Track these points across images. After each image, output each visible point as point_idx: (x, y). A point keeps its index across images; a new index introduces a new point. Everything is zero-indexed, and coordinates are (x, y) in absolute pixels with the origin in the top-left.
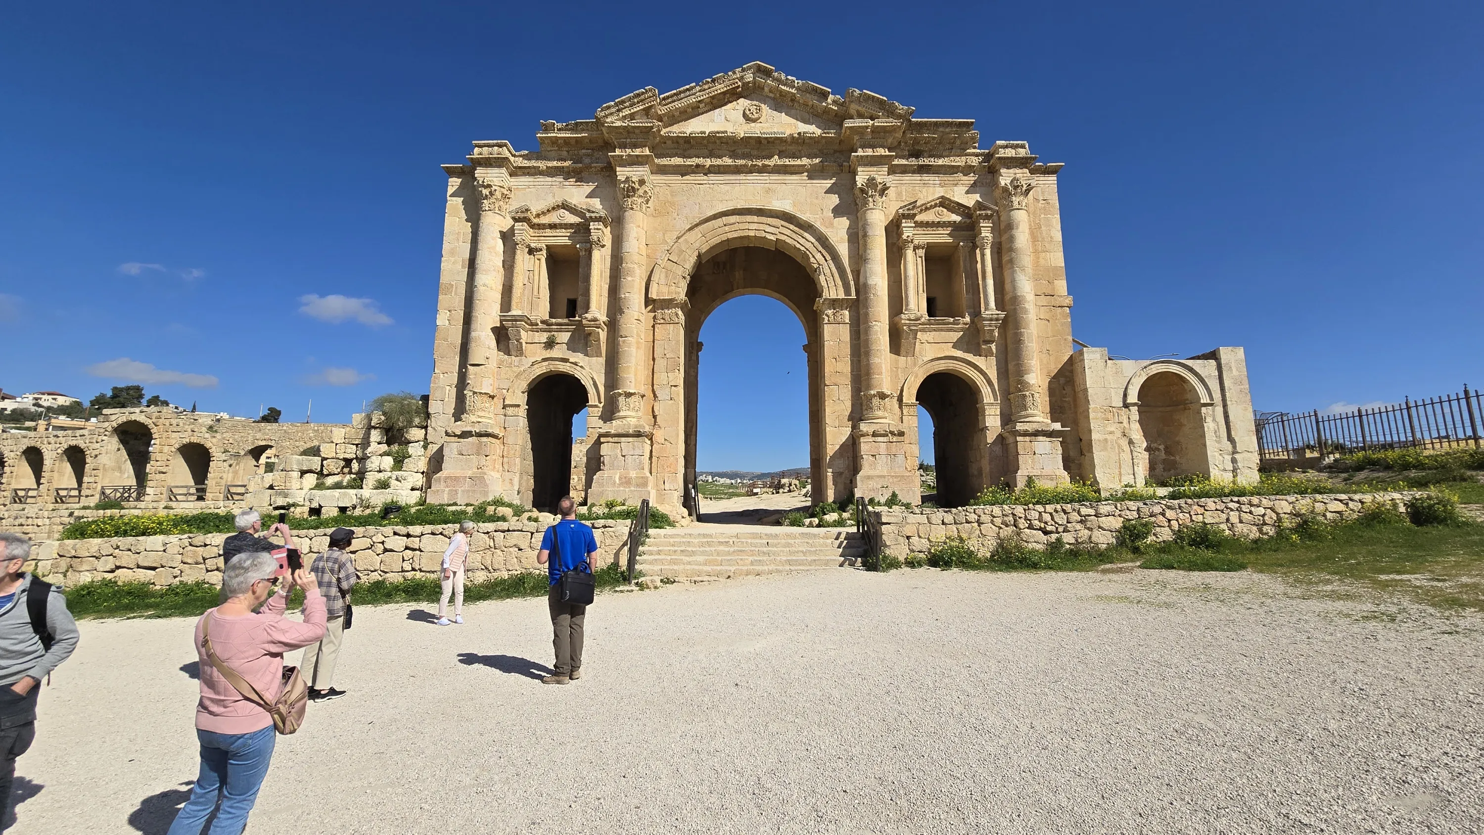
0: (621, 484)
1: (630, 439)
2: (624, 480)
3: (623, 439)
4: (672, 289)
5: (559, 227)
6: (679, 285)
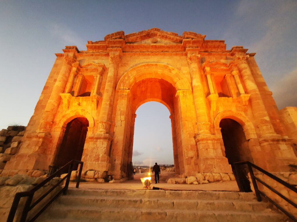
0: (95, 160)
1: (102, 140)
2: (96, 158)
3: (99, 140)
4: (125, 88)
5: (89, 70)
6: (127, 87)
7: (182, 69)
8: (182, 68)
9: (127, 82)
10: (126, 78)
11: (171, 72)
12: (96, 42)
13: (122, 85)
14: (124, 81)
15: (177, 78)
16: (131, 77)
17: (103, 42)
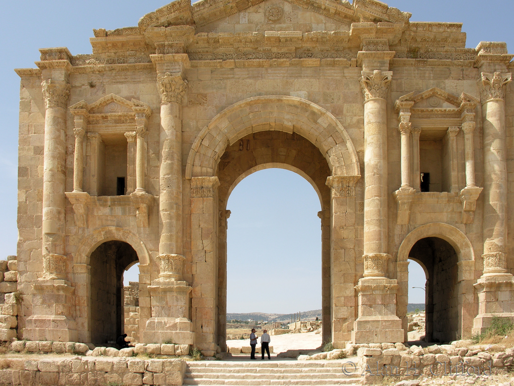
4: (204, 169)
5: (109, 118)
6: (211, 166)
7: (345, 112)
8: (346, 106)
9: (210, 153)
10: (206, 143)
11: (315, 122)
12: (115, 31)
13: (197, 162)
14: (202, 152)
15: (330, 139)
16: (218, 138)
17: (134, 32)
